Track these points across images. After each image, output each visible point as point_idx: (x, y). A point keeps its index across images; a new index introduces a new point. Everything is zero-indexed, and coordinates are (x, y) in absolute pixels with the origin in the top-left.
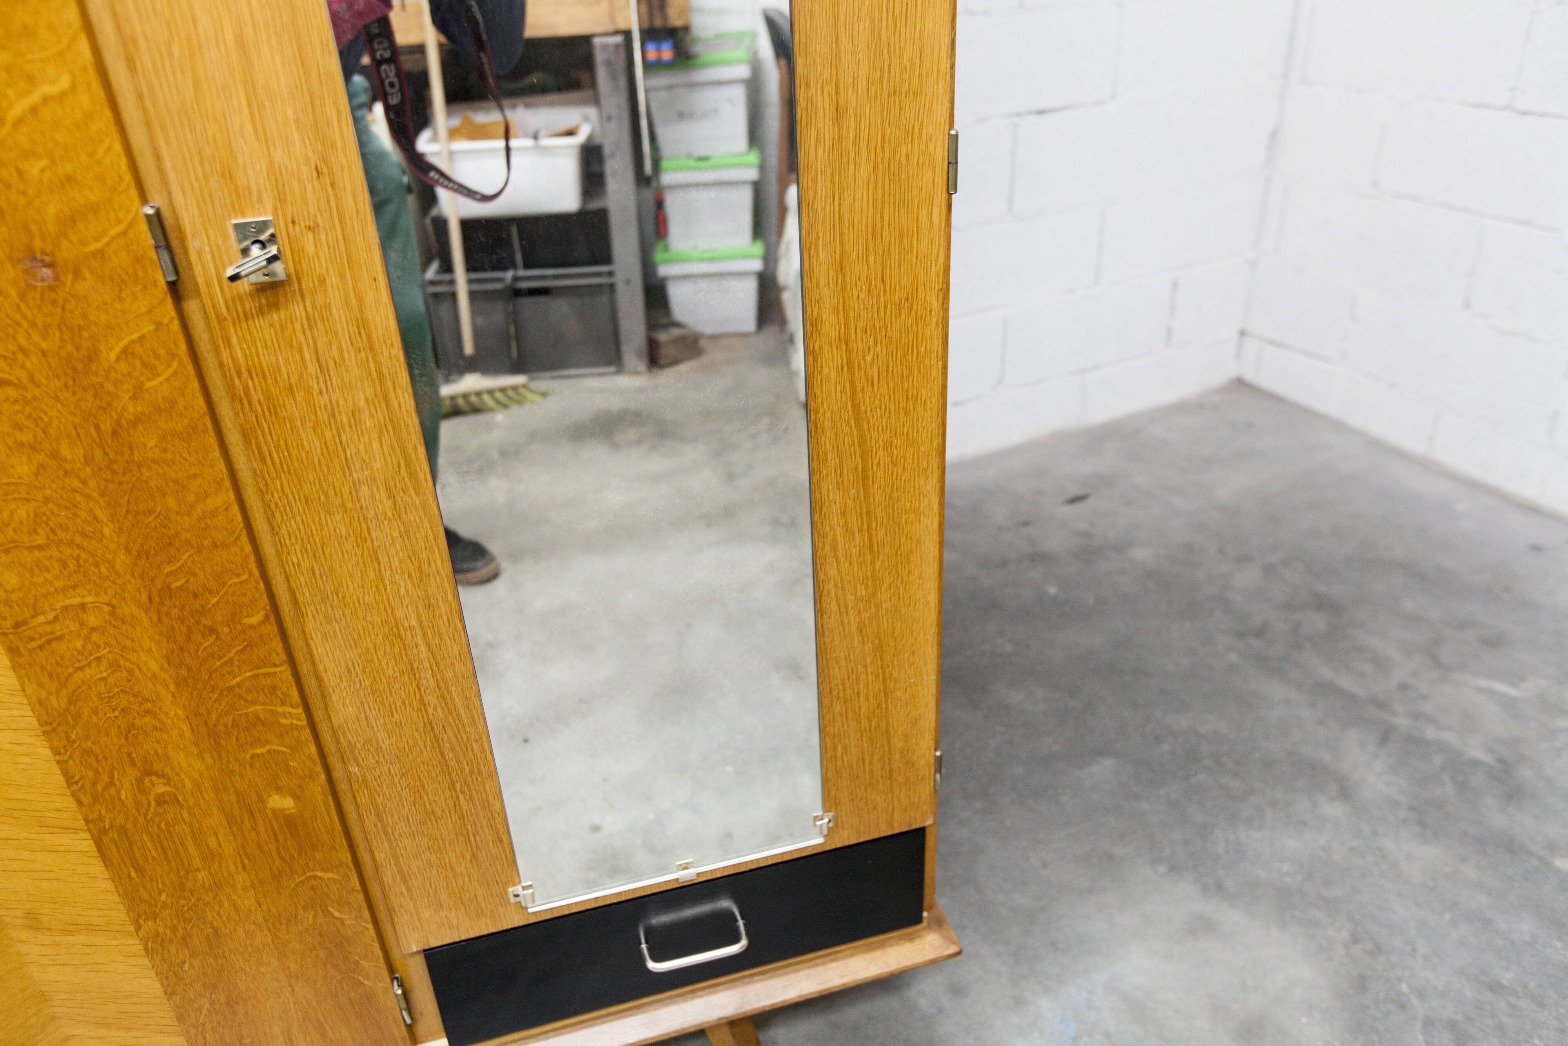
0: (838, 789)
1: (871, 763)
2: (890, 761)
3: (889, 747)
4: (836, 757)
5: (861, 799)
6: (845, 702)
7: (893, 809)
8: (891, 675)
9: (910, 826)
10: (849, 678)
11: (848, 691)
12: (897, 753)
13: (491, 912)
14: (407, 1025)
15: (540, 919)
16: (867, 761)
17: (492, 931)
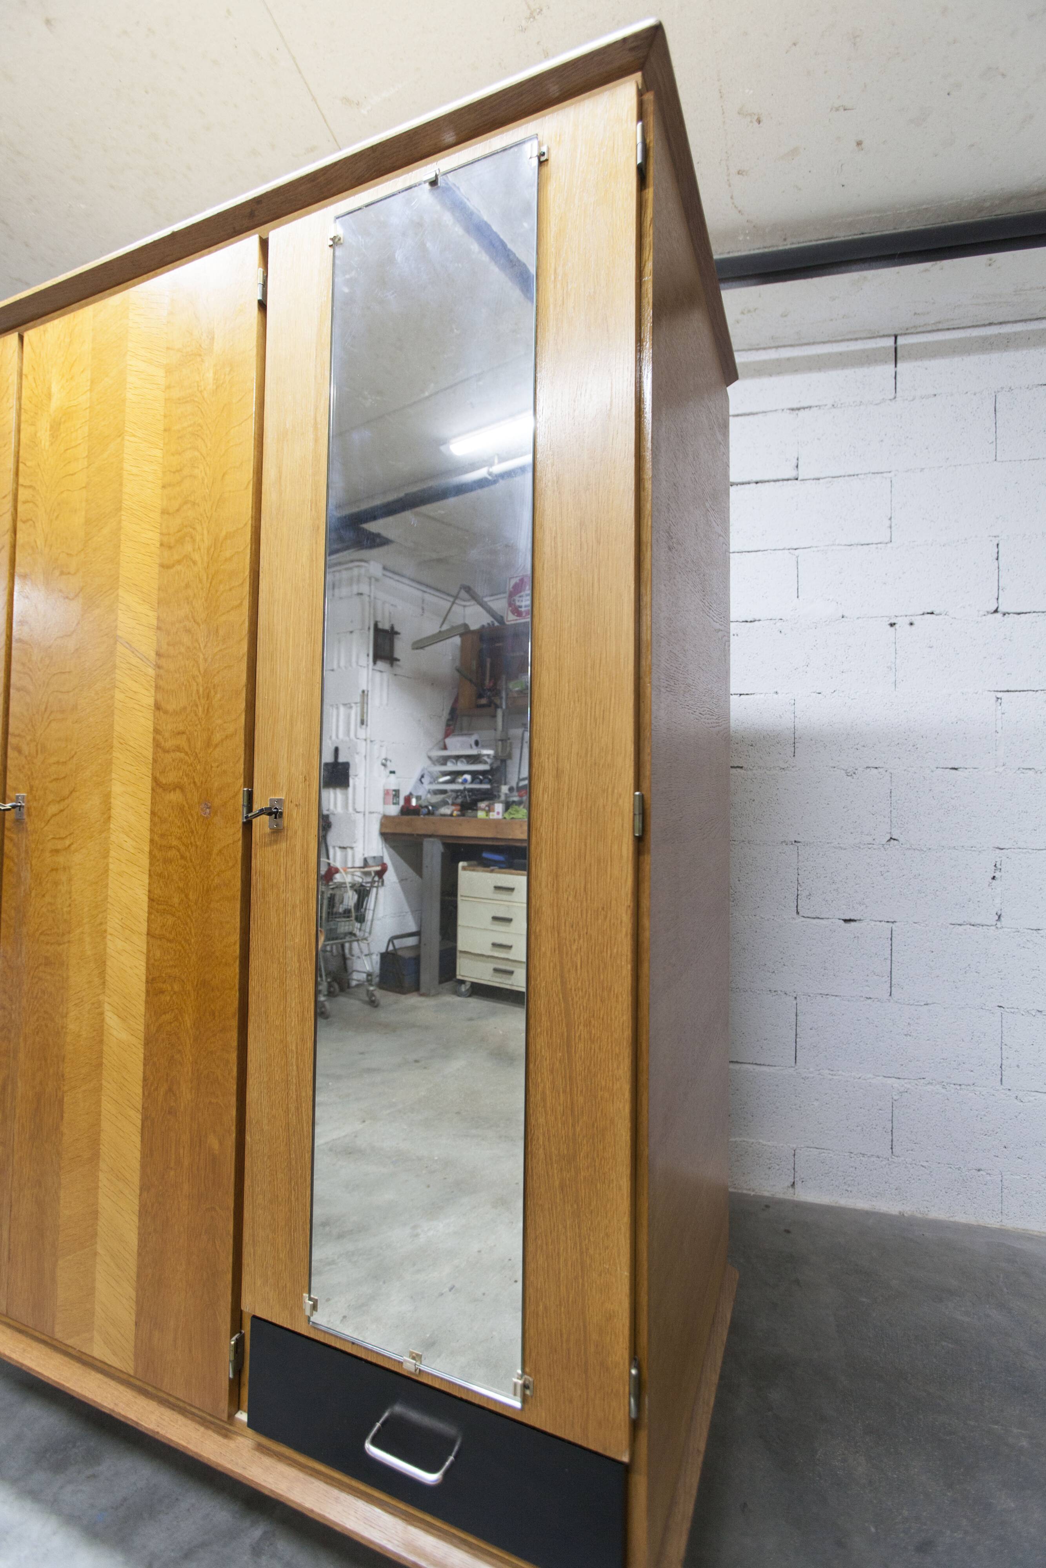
0: (537, 1355)
1: (568, 1341)
2: (585, 1351)
3: (585, 1332)
5: (558, 1381)
6: (547, 1257)
7: (588, 1415)
12: (592, 1345)
13: (291, 1308)
14: (230, 1379)
15: (317, 1338)
16: (565, 1336)
17: (289, 1327)
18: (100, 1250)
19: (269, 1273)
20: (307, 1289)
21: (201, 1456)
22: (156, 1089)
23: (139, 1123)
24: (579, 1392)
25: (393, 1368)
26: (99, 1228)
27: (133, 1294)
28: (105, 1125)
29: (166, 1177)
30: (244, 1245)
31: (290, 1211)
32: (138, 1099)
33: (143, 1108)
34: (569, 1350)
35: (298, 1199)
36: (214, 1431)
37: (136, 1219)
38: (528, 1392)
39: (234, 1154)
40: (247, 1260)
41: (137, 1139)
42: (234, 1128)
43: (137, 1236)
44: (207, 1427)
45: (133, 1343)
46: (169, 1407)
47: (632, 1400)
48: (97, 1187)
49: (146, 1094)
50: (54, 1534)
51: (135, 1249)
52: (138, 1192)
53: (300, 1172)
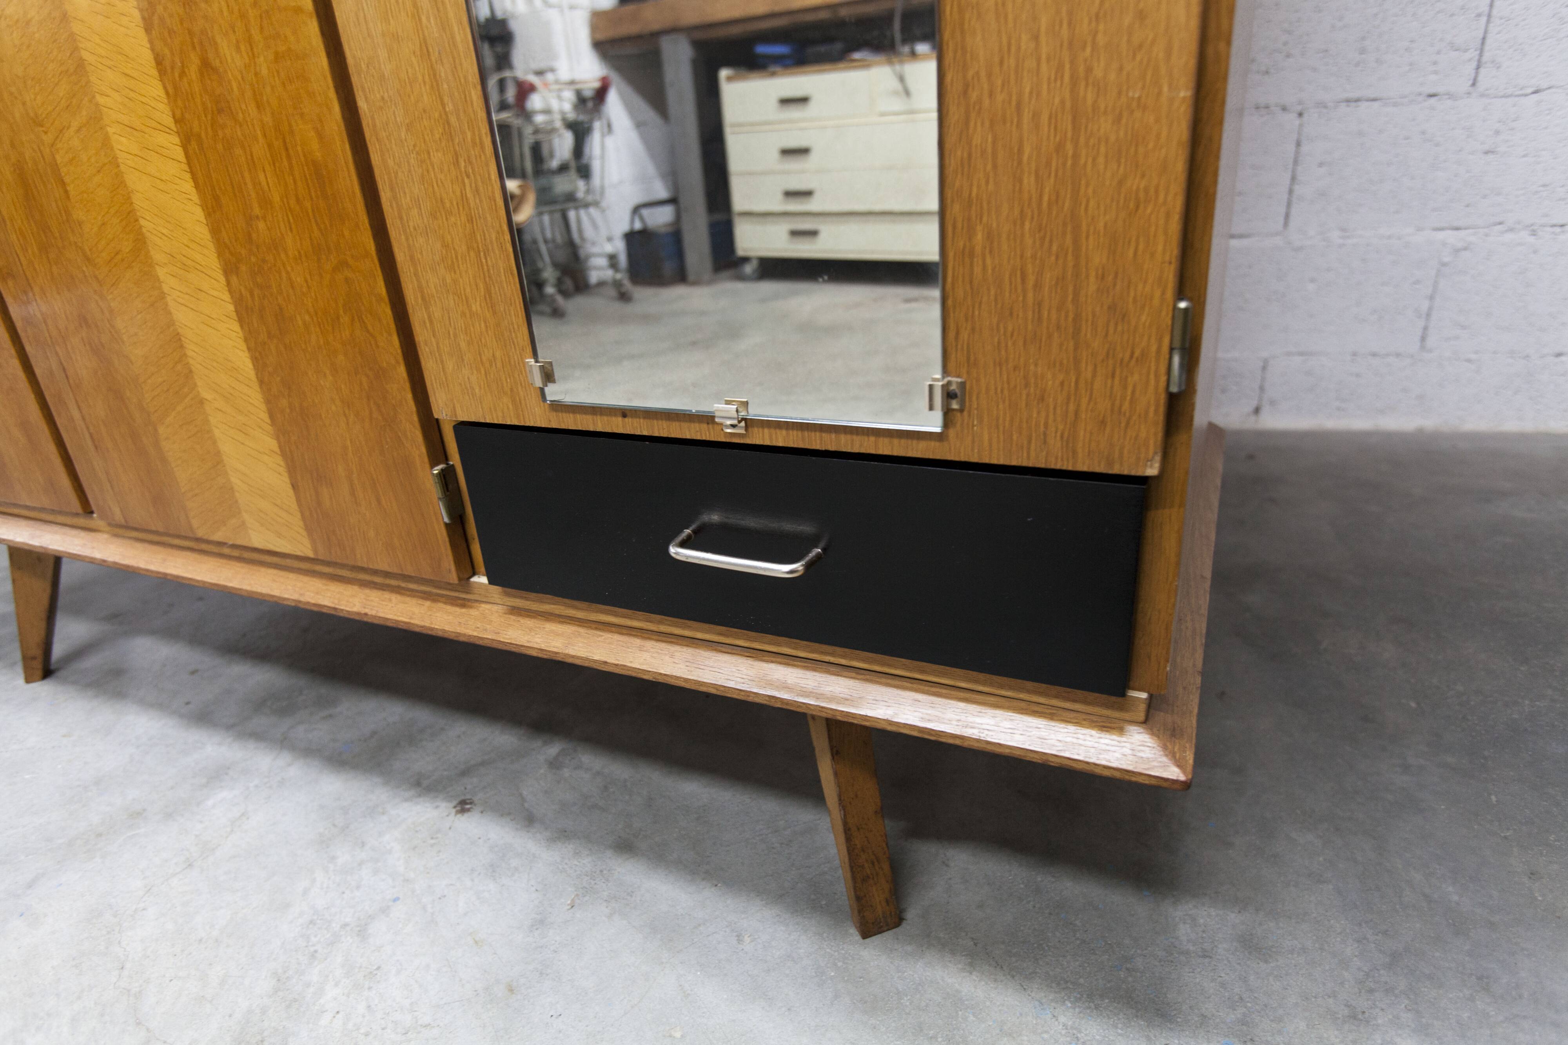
0: (973, 330)
1: (1038, 286)
2: (1076, 294)
3: (1077, 257)
4: (972, 255)
5: (1015, 368)
6: (992, 123)
7: (1077, 413)
8: (1089, 70)
9: (1110, 463)
10: (1001, 63)
11: (1000, 97)
12: (1092, 279)
13: (512, 390)
14: (446, 525)
15: (563, 426)
16: (1031, 280)
17: (515, 422)
18: (206, 395)
19: (463, 345)
20: (529, 349)
21: (432, 629)
22: (183, 74)
23: (179, 154)
24: (1061, 377)
25: (698, 437)
26: (191, 361)
27: (273, 444)
28: (133, 180)
29: (254, 236)
30: (410, 311)
31: (470, 220)
32: (161, 106)
33: (176, 121)
34: (1039, 304)
35: (477, 190)
36: (445, 603)
37: (236, 327)
38: (955, 405)
39: (347, 146)
40: (421, 335)
41: (188, 186)
42: (332, 94)
43: (247, 354)
44: (434, 601)
45: (299, 515)
46: (376, 588)
47: (1176, 360)
48: (162, 296)
49: (171, 91)
50: (289, 765)
51: (252, 374)
52: (222, 279)
53: (469, 135)
